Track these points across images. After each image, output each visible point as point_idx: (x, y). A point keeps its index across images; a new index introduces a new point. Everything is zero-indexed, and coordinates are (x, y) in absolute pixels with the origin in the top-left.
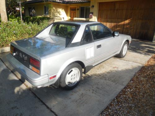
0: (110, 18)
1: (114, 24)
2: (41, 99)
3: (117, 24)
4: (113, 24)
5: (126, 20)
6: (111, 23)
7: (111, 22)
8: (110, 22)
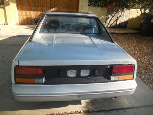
0: (33, 6)
1: (40, 12)
2: (114, 109)
3: (43, 13)
4: (38, 13)
5: (52, 8)
6: (36, 12)
7: (36, 10)
8: (34, 11)
